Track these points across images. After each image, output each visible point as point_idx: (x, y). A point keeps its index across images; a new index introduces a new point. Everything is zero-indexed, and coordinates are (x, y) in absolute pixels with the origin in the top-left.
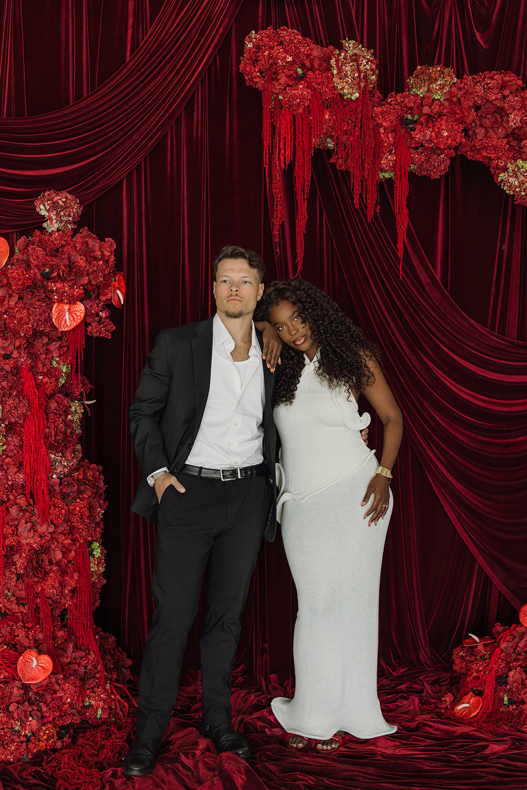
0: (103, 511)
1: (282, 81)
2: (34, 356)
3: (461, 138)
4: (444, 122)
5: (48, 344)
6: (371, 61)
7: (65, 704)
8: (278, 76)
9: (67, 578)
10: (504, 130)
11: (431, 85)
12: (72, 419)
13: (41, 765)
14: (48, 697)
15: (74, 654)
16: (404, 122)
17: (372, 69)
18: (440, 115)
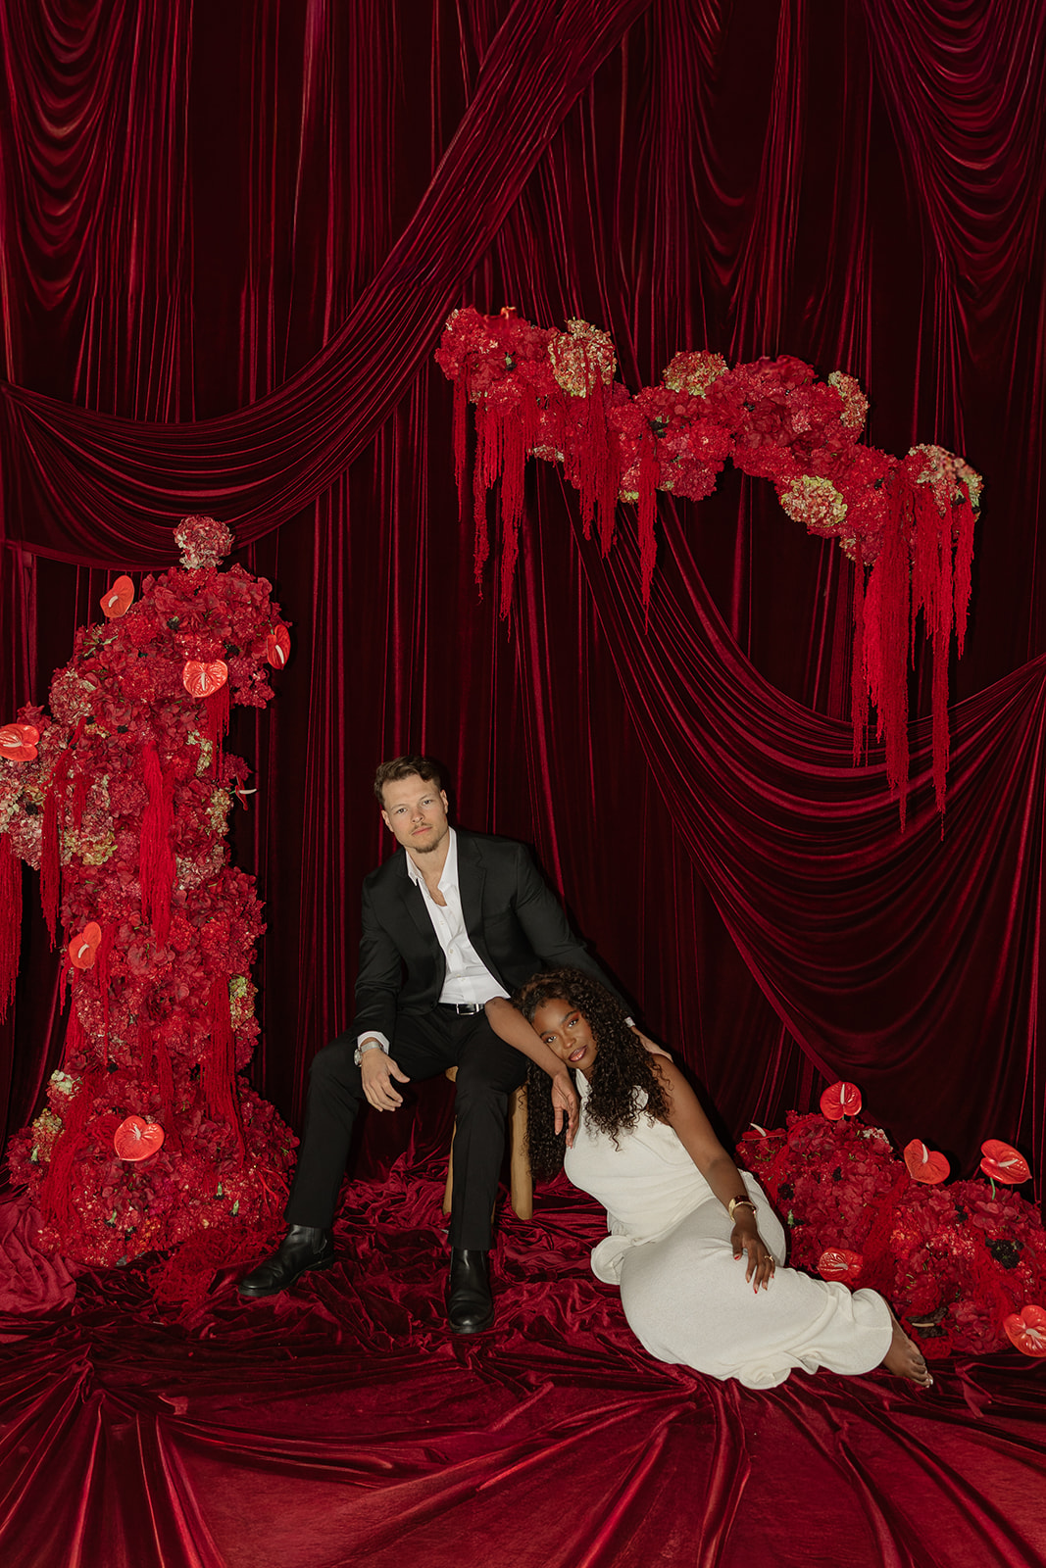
0: (253, 936)
1: (485, 374)
2: (159, 729)
3: (728, 447)
4: (702, 425)
5: (179, 714)
6: (604, 347)
7: (181, 1191)
8: (479, 367)
9: (197, 1023)
10: (787, 435)
11: (689, 378)
12: (211, 813)
13: (144, 1271)
14: (157, 1181)
15: (203, 1127)
16: (653, 427)
17: (605, 357)
18: (699, 415)
